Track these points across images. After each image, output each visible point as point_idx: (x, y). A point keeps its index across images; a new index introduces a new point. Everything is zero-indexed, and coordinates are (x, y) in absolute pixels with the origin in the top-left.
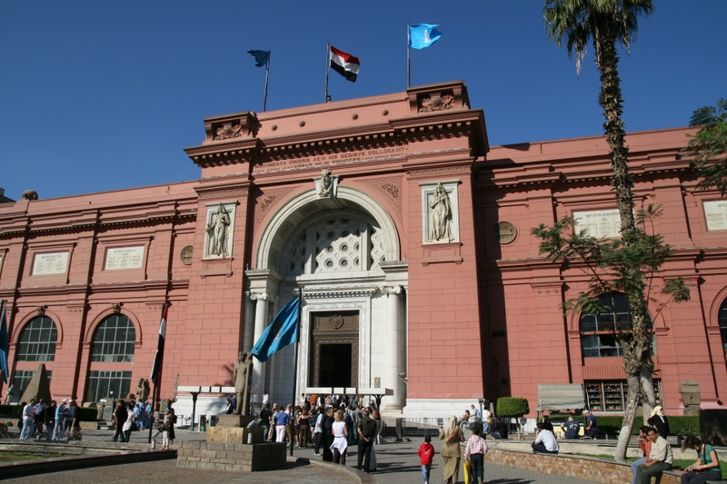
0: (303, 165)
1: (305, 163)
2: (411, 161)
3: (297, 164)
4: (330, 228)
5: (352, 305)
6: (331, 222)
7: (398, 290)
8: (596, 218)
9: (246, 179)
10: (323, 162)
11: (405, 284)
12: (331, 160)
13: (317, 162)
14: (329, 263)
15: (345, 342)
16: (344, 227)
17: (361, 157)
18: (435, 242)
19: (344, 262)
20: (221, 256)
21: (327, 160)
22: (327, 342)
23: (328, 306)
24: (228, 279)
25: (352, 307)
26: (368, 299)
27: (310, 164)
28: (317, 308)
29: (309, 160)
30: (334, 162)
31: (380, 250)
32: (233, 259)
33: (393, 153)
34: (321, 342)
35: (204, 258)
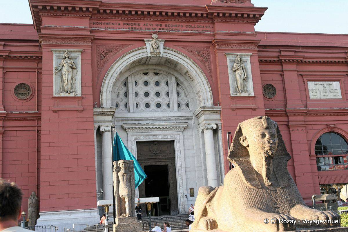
0: (135, 28)
1: (137, 27)
2: (217, 37)
3: (130, 27)
4: (146, 78)
5: (169, 137)
6: (146, 74)
7: (215, 127)
8: (320, 86)
9: (88, 33)
10: (151, 27)
11: (219, 123)
12: (157, 28)
13: (146, 27)
14: (147, 105)
15: (163, 163)
16: (156, 78)
17: (180, 28)
18: (238, 95)
19: (158, 105)
20: (72, 95)
21: (154, 27)
22: (149, 164)
23: (151, 137)
24: (80, 115)
25: (169, 138)
26: (180, 132)
27: (141, 29)
28: (142, 139)
29: (139, 25)
30: (160, 29)
31: (185, 98)
32: (83, 98)
33: (203, 29)
34: (144, 164)
35: (55, 95)
